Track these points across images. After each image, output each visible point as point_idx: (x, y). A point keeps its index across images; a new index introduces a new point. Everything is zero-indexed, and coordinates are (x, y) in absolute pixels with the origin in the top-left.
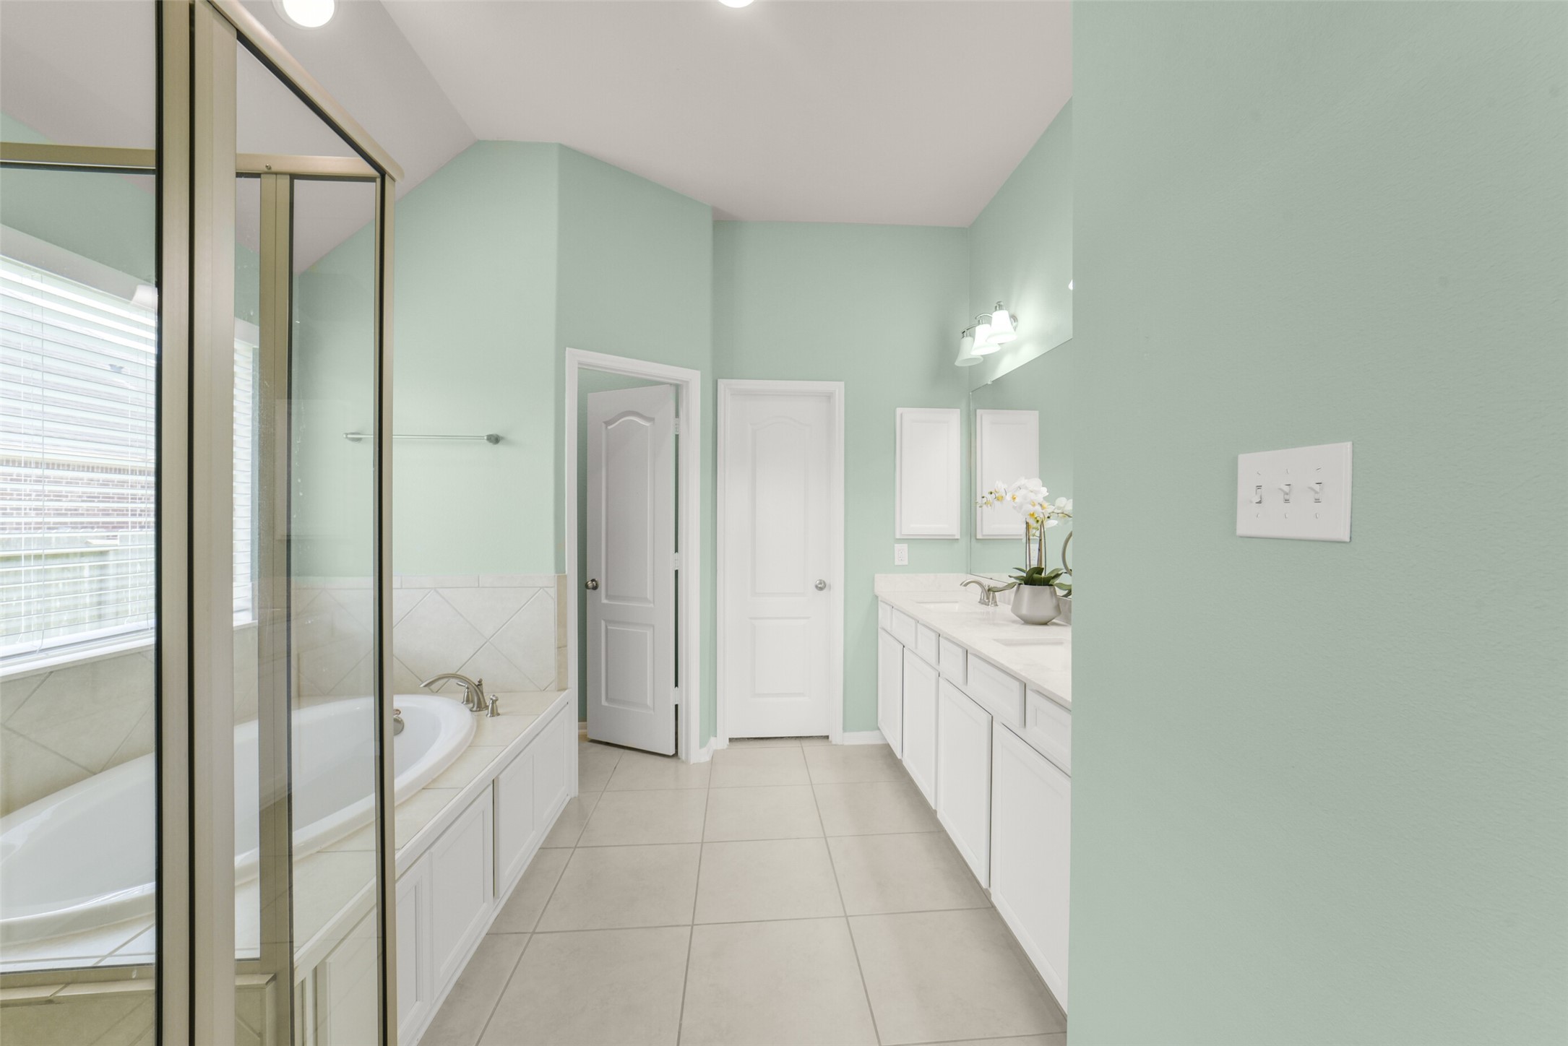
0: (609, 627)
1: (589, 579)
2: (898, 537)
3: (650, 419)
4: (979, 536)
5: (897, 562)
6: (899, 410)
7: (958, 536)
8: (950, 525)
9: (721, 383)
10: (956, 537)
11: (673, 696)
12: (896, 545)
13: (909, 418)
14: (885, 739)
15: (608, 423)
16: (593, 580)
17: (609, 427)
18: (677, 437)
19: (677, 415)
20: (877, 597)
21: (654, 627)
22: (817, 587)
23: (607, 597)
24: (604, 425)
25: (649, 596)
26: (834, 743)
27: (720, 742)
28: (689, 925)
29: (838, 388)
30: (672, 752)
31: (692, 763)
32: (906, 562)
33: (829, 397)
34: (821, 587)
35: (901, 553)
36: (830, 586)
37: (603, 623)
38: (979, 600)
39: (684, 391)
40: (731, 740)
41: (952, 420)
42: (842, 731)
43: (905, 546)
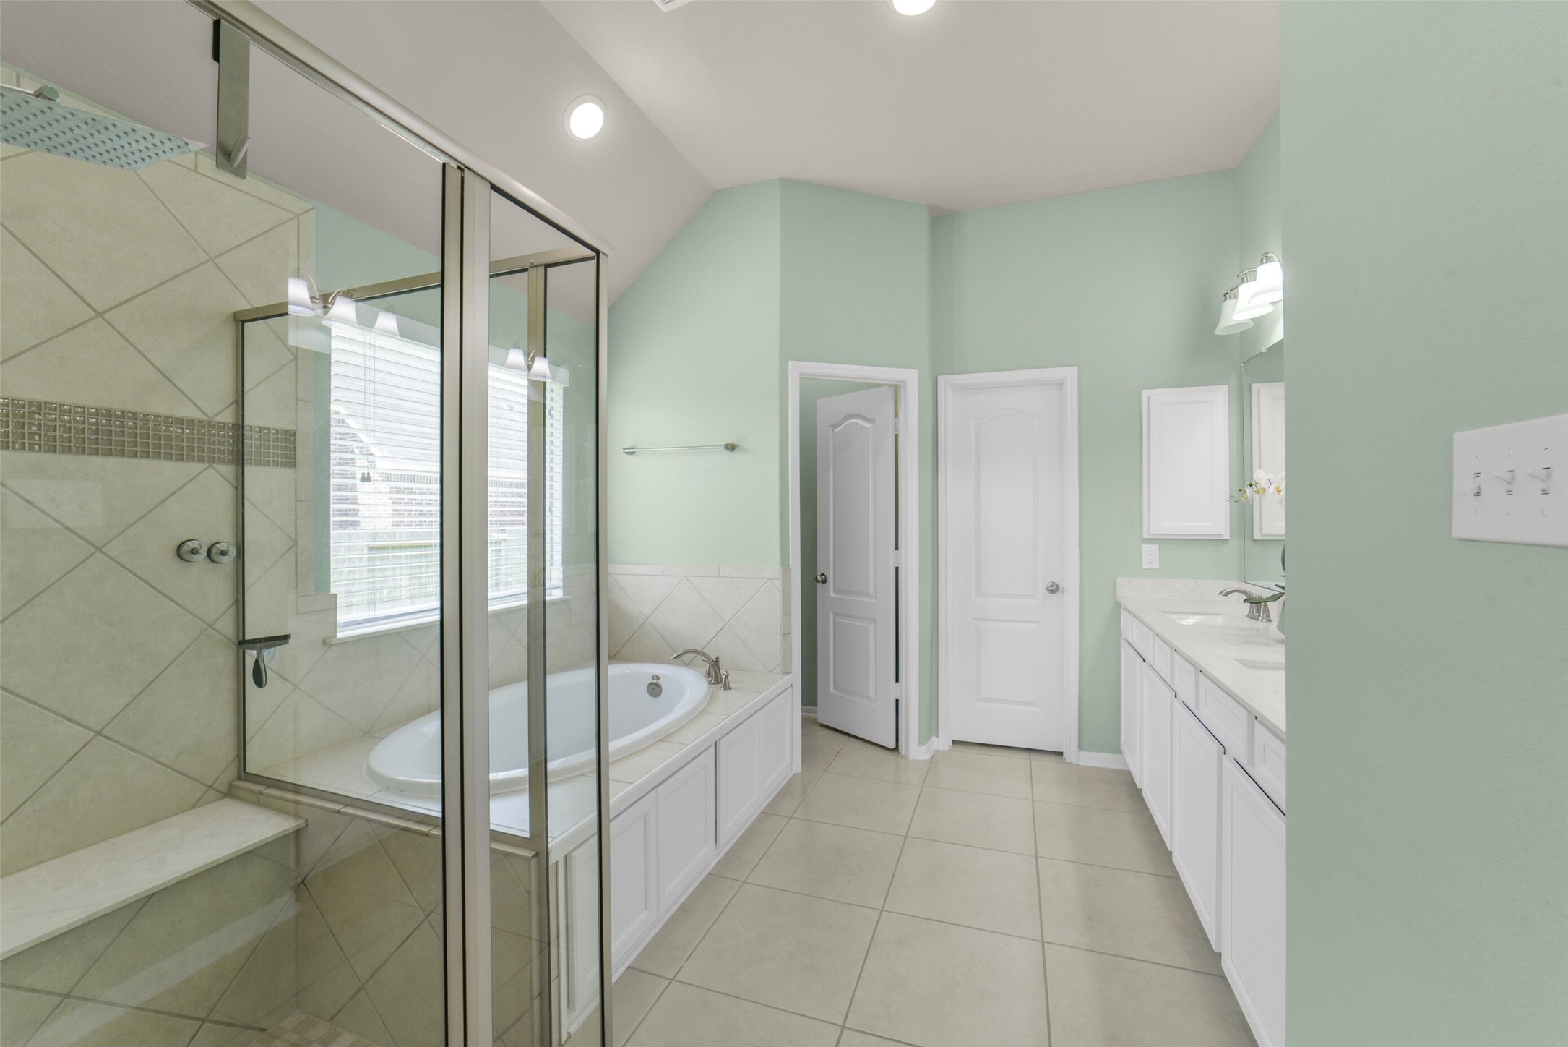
0: (836, 620)
1: (819, 573)
2: (1145, 536)
3: (871, 421)
4: (1257, 537)
5: (1145, 566)
6: (1145, 393)
7: (1227, 537)
8: (1217, 522)
9: (941, 380)
10: (1225, 538)
11: (893, 691)
12: (1143, 546)
13: (1157, 401)
14: (1126, 766)
15: (834, 426)
16: (823, 575)
17: (835, 431)
18: (896, 436)
19: (896, 415)
20: (1119, 605)
21: (875, 621)
22: (1048, 589)
23: (835, 591)
24: (831, 428)
25: (872, 591)
26: (1067, 761)
27: (941, 743)
28: (879, 910)
29: (1070, 374)
30: (892, 746)
31: (910, 759)
32: (1156, 566)
33: (1060, 384)
34: (1054, 589)
35: (1151, 556)
36: (1063, 589)
37: (831, 615)
38: (1247, 613)
39: (902, 391)
40: (954, 742)
41: (1217, 401)
42: (1077, 749)
43: (1155, 548)
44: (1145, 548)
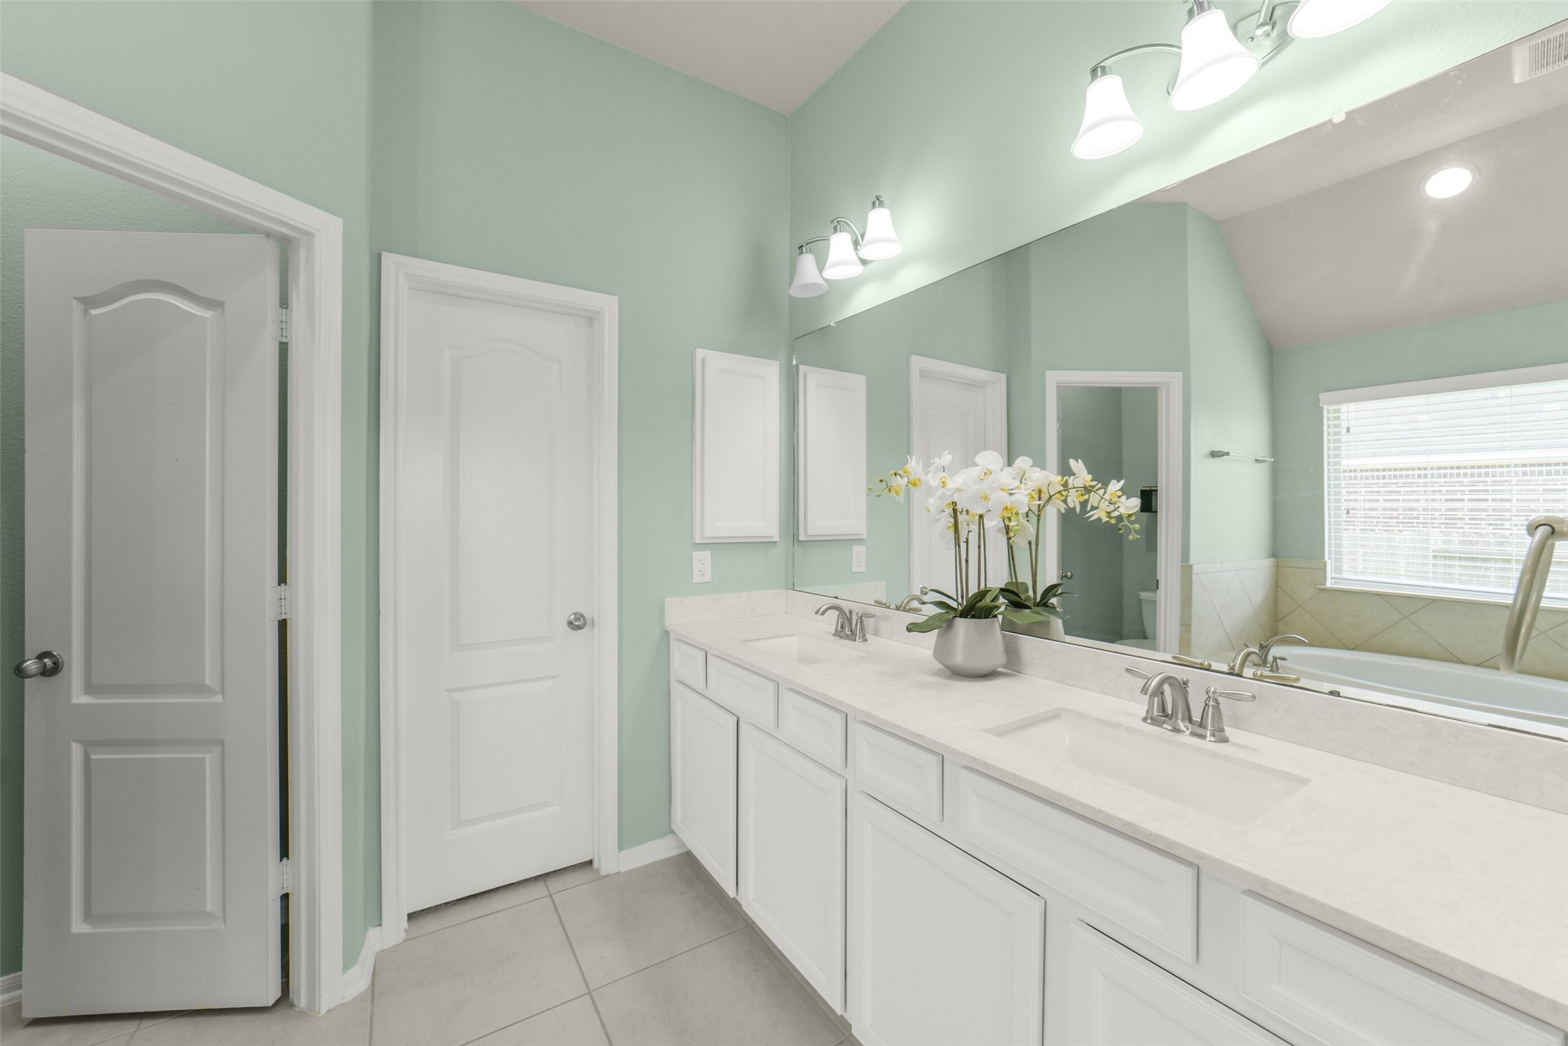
0: (93, 757)
1: (32, 647)
2: (698, 541)
3: (217, 305)
4: (802, 538)
5: (697, 579)
6: (700, 353)
7: (776, 539)
8: (768, 524)
9: (390, 262)
10: (774, 540)
11: (274, 877)
12: (694, 553)
13: (714, 365)
14: (683, 845)
15: (89, 303)
16: (41, 656)
17: (94, 312)
18: (284, 349)
19: (284, 302)
20: (667, 633)
21: (222, 743)
22: (570, 623)
23: (89, 688)
24: (77, 308)
25: (210, 678)
26: (603, 872)
29: (607, 305)
31: (323, 1012)
32: (707, 579)
33: (591, 319)
34: (577, 623)
35: (702, 564)
36: (593, 621)
37: (77, 751)
39: (302, 253)
40: (411, 916)
41: (770, 376)
42: (617, 850)
43: (707, 555)
44: (697, 555)
